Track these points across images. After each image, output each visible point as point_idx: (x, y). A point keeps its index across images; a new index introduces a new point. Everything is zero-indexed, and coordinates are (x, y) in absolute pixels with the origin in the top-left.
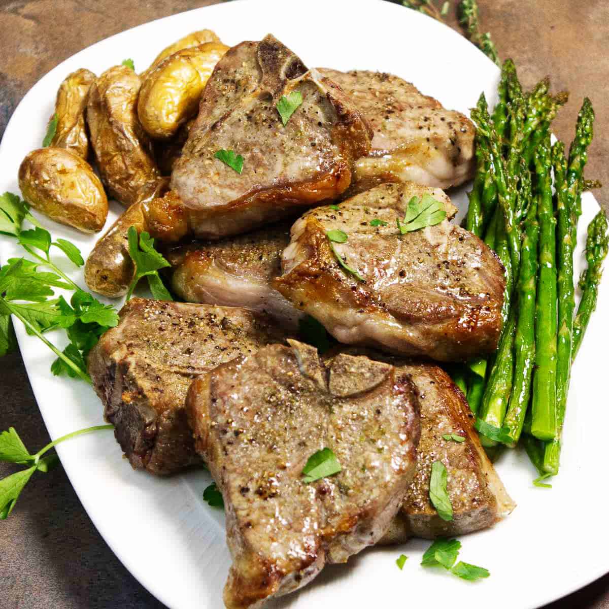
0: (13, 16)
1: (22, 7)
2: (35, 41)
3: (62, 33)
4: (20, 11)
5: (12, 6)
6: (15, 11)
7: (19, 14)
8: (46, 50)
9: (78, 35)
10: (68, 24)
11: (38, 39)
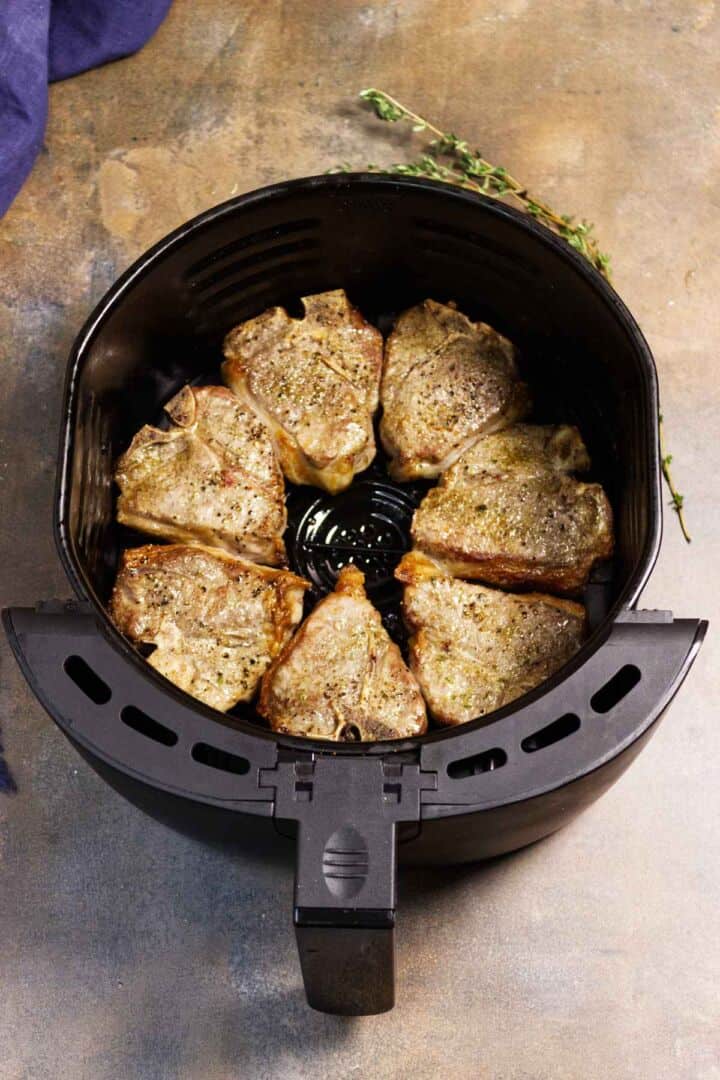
0: (117, 162)
1: (125, 154)
2: (135, 194)
3: (159, 188)
4: (124, 158)
5: (117, 151)
6: (119, 158)
7: (122, 162)
8: (145, 205)
9: (173, 191)
10: (165, 177)
11: (138, 192)
